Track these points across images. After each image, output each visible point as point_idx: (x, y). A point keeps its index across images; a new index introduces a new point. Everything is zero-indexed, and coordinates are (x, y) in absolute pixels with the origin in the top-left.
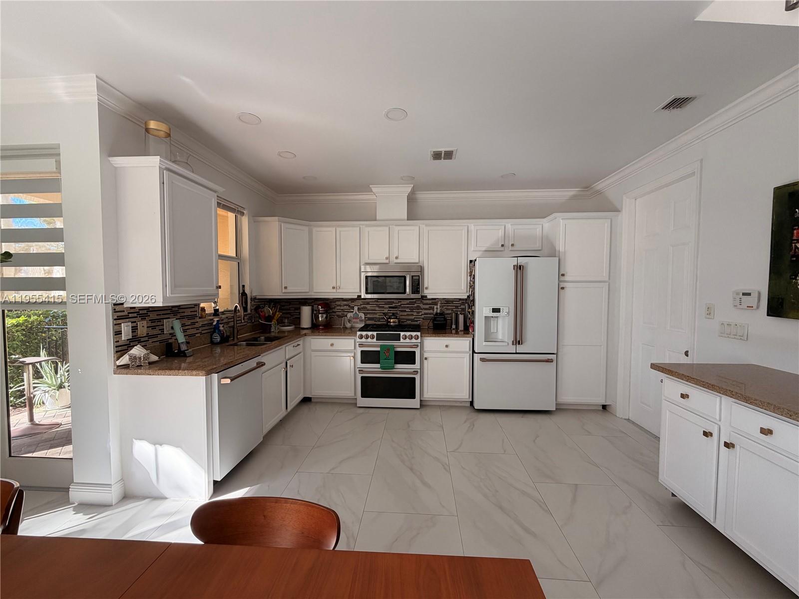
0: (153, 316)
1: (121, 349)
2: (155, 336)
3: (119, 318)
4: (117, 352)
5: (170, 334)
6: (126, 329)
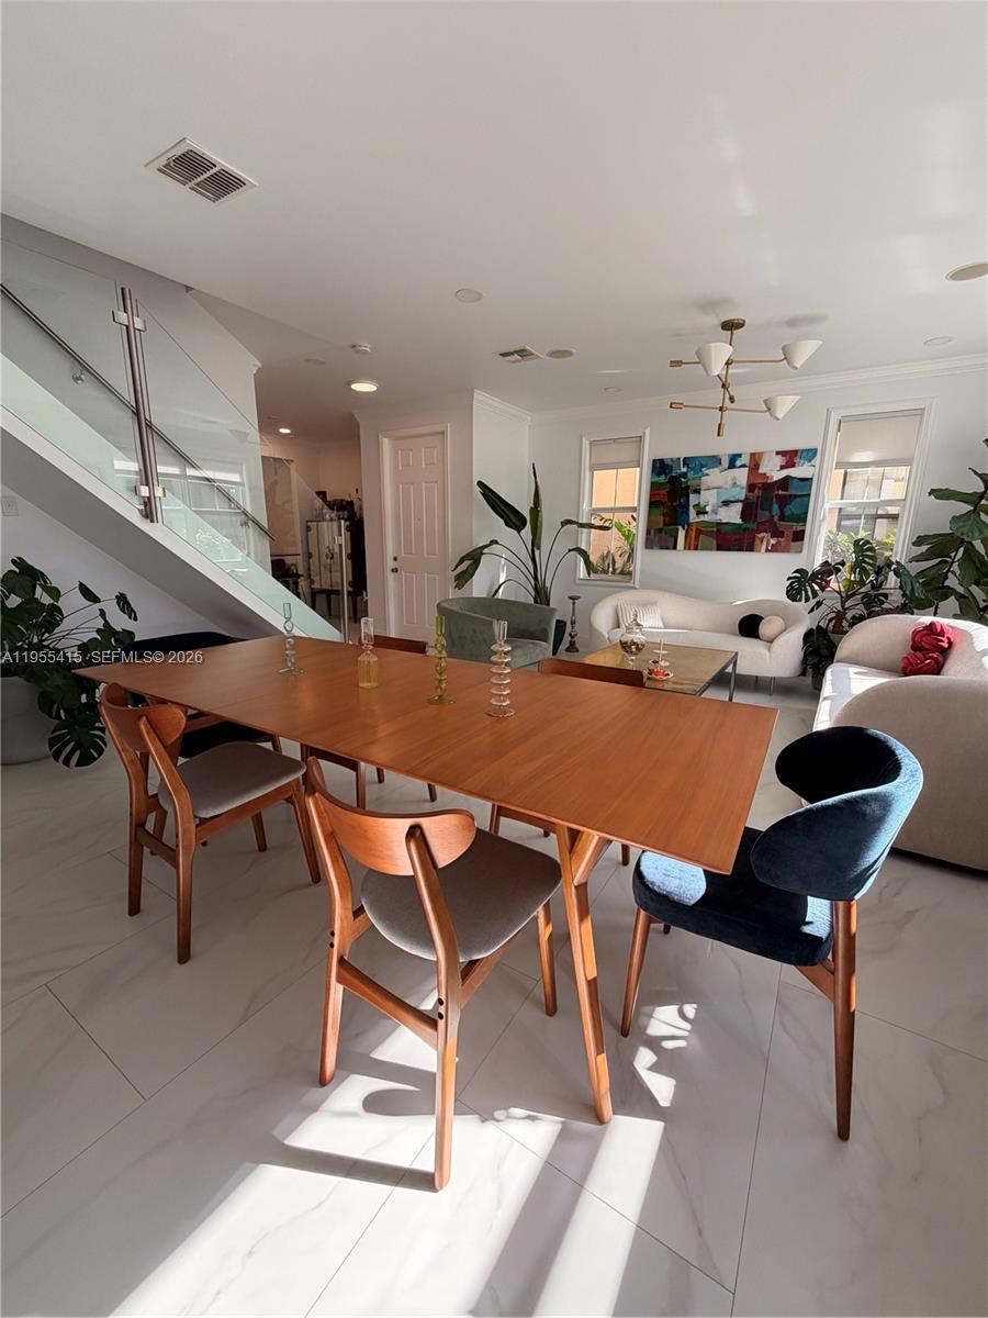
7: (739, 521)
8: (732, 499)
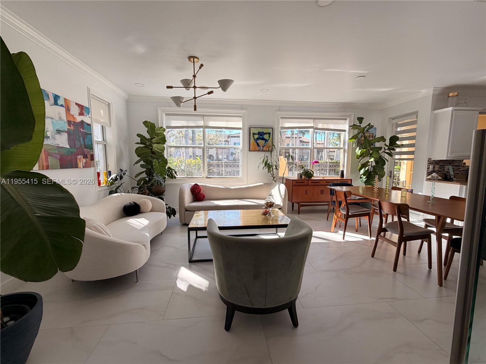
0: (441, 164)
1: (429, 174)
2: (441, 171)
3: (430, 163)
4: (427, 174)
5: (447, 172)
6: (431, 167)
7: (68, 146)
8: (62, 129)
